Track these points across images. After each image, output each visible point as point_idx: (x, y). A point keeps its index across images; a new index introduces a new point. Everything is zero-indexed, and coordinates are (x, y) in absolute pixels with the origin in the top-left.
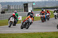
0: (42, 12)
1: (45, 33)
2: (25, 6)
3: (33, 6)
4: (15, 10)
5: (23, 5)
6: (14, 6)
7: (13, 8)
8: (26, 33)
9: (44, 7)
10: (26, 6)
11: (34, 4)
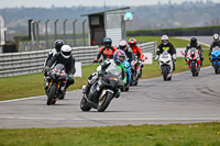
1: (170, 129)
2: (93, 23)
3: (123, 22)
4: (56, 37)
5: (87, 18)
6: (51, 23)
7: (48, 30)
8: (99, 125)
9: (165, 27)
11: (128, 16)
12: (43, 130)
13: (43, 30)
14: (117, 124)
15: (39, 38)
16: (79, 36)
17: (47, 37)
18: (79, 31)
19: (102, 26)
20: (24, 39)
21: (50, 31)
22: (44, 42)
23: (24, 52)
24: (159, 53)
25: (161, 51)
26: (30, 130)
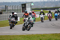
1: (44, 35)
2: (23, 6)
5: (21, 5)
7: (11, 8)
12: (9, 36)
13: (9, 8)
14: (29, 34)
15: (8, 10)
16: (19, 10)
17: (10, 10)
19: (25, 7)
22: (9, 12)
23: (4, 14)
24: (40, 15)
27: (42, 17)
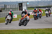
0: (35, 11)
3: (27, 5)
4: (11, 9)
5: (18, 4)
6: (10, 5)
8: (21, 29)
9: (37, 6)
10: (21, 5)
11: (28, 4)
12: (8, 30)
13: (8, 7)
15: (7, 9)
18: (16, 7)
19: (22, 6)
20: (3, 9)
21: (9, 7)
22: (8, 10)
23: (3, 12)
24: (45, 11)
25: (46, 11)
26: (5, 30)
27: (47, 13)
